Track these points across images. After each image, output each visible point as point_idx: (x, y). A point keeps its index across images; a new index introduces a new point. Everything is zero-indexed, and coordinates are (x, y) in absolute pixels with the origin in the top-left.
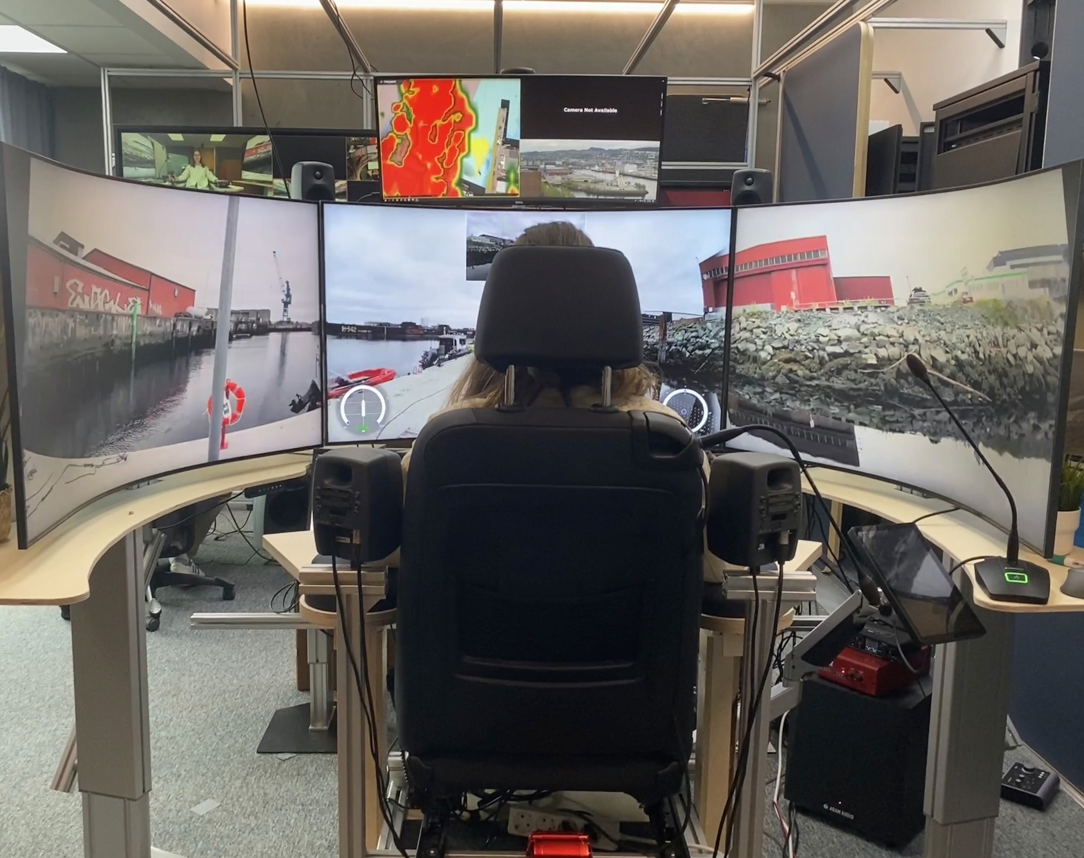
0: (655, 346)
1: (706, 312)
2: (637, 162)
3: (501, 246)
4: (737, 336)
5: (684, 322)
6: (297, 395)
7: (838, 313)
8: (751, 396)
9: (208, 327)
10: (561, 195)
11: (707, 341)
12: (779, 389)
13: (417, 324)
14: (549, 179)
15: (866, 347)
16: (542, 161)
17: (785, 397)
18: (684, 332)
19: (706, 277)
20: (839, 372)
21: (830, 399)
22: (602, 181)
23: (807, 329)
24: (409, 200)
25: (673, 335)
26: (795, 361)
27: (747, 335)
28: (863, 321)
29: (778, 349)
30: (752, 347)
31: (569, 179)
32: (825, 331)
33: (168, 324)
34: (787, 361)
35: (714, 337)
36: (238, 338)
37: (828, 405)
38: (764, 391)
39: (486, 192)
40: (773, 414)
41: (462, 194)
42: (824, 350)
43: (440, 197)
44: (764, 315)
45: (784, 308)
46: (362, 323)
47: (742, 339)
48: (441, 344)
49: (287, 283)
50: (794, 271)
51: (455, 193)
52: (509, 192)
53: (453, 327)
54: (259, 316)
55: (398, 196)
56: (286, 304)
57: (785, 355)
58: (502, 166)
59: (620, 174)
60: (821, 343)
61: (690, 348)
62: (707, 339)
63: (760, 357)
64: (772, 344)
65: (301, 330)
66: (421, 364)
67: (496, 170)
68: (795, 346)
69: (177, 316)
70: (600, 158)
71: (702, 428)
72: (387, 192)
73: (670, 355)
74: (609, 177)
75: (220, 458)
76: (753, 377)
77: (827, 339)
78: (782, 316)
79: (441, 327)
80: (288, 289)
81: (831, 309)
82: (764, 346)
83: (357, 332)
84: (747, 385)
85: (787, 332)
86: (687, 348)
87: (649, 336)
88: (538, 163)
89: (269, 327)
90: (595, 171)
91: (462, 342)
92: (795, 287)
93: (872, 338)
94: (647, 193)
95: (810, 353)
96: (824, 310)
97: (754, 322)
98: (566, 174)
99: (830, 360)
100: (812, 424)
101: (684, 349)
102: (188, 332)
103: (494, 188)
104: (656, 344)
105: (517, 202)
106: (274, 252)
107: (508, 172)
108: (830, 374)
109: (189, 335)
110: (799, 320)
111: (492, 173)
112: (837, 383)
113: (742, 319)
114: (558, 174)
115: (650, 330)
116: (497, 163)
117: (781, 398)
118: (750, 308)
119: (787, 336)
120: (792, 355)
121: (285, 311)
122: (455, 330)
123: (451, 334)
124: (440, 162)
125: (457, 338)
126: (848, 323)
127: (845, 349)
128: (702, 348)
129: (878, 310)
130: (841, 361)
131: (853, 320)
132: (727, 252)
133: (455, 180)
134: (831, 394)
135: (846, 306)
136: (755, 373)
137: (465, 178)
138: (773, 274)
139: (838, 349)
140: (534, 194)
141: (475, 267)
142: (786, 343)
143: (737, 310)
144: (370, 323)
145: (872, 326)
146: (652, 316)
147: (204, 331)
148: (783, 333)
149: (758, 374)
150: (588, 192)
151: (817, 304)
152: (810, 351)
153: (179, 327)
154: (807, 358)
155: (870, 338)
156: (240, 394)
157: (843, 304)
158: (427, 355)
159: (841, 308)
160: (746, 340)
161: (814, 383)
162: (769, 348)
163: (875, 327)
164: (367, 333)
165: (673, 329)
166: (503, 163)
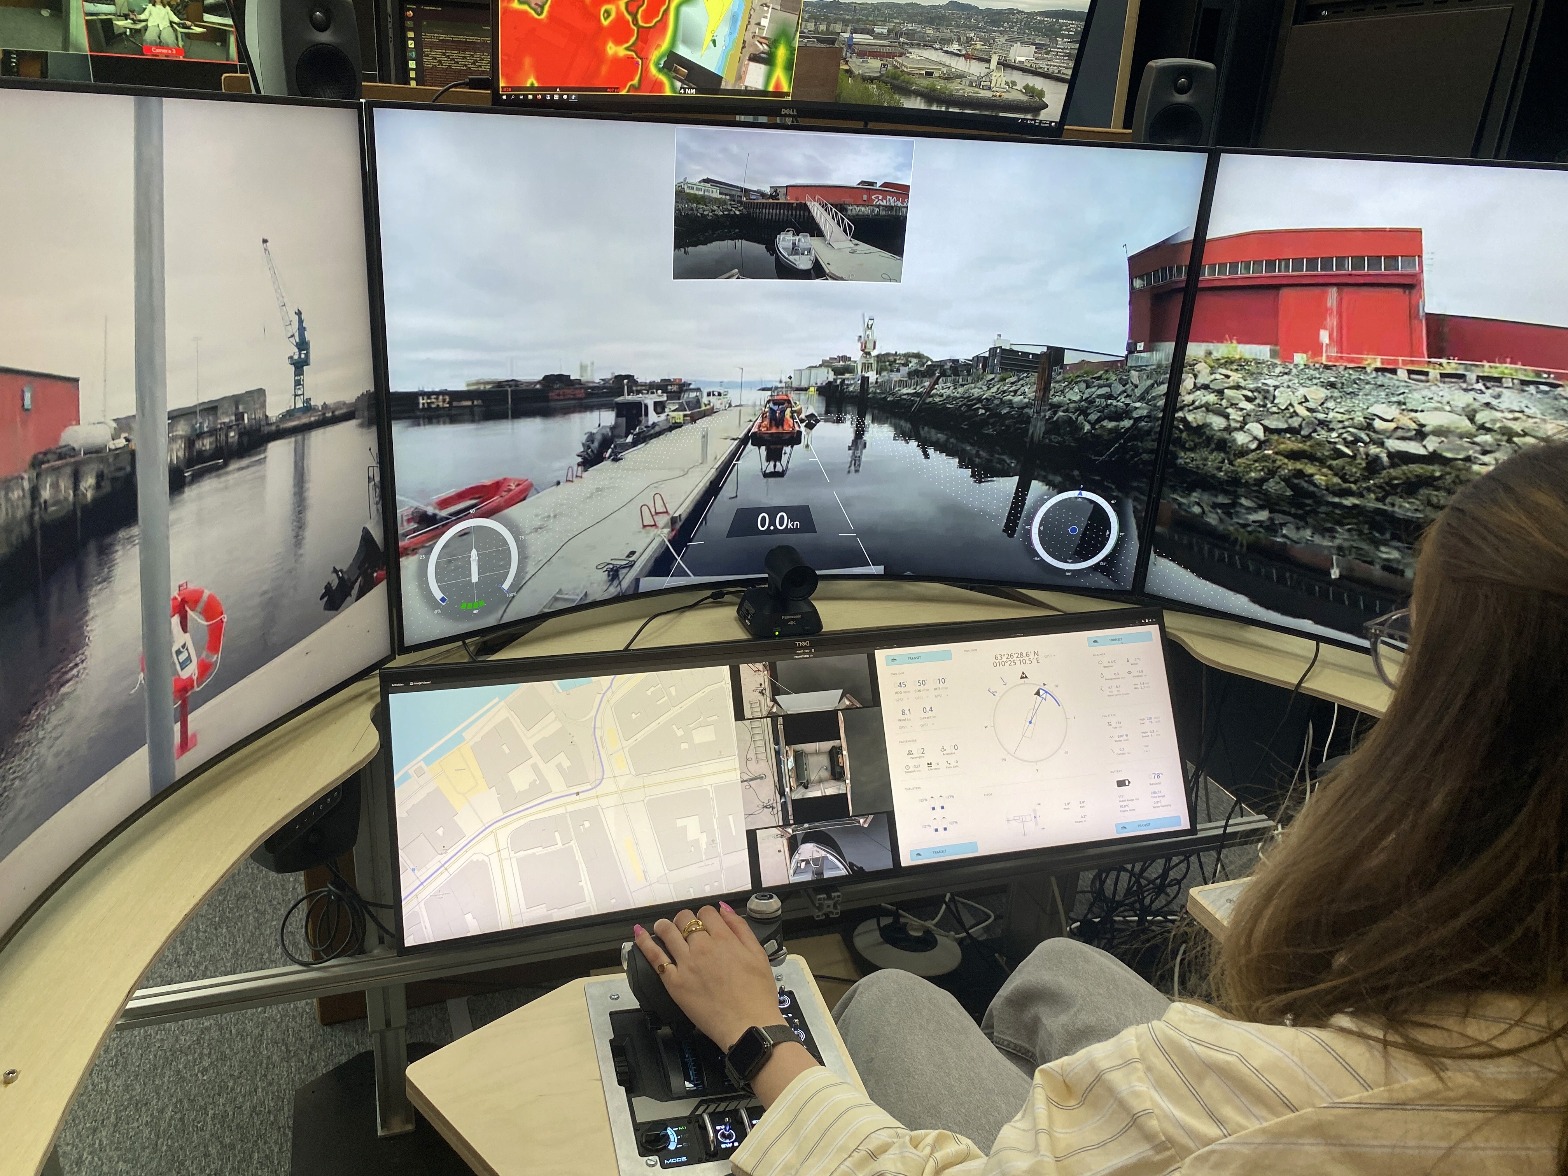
0: (1026, 410)
1: (1131, 349)
2: (1037, 41)
3: (741, 202)
4: (1188, 399)
5: (1086, 368)
6: (335, 571)
7: (1427, 381)
8: (1206, 509)
9: (121, 469)
10: (874, 101)
11: (1127, 405)
12: (1267, 502)
13: (572, 378)
14: (857, 65)
15: (1485, 453)
16: (846, 23)
17: (1279, 518)
18: (1083, 385)
19: (1138, 284)
20: (1411, 487)
21: (1382, 534)
22: (961, 76)
23: (1348, 403)
24: (556, 97)
25: (1062, 391)
26: (1311, 458)
27: (1212, 398)
28: (1487, 404)
29: (1278, 431)
30: (1218, 423)
31: (897, 68)
32: (1391, 412)
33: (16, 494)
34: (1293, 455)
35: (1141, 399)
36: (198, 477)
37: (1377, 544)
38: (1235, 504)
39: (724, 86)
40: (1248, 546)
41: (669, 88)
42: (1381, 444)
43: (624, 92)
44: (1253, 367)
45: (1300, 358)
46: (460, 386)
47: (1197, 404)
48: (618, 416)
49: (299, 313)
50: (1334, 291)
51: (659, 85)
52: (771, 88)
53: (641, 378)
54: (241, 409)
55: (532, 88)
56: (299, 365)
57: (1290, 444)
58: (762, 28)
59: (999, 63)
60: (1375, 431)
61: (1093, 417)
62: (1128, 401)
63: (1234, 440)
64: (1264, 422)
65: (335, 420)
66: (580, 460)
67: (749, 35)
68: (1315, 431)
69: (36, 463)
70: (964, 25)
71: (1103, 560)
72: (507, 77)
73: (1054, 427)
74: (976, 69)
75: (179, 774)
76: (1213, 476)
77: (1393, 425)
78: (1294, 371)
79: (619, 379)
80: (302, 329)
81: (1410, 372)
82: (1245, 423)
83: (451, 407)
84: (1199, 491)
85: (1300, 403)
86: (1086, 415)
87: (1015, 392)
88: (838, 27)
89: (266, 429)
90: (952, 53)
91: (660, 407)
92: (1332, 321)
93: (1505, 438)
94: (1046, 106)
95: (1348, 447)
96: (1394, 371)
97: (1228, 377)
98: (891, 55)
99: (1393, 465)
100: (1335, 573)
101: (1081, 418)
102: (71, 498)
103: (740, 77)
104: (1027, 406)
105: (784, 111)
106: (265, 241)
107: (773, 44)
108: (1388, 490)
109: (74, 503)
110: (1332, 385)
111: (741, 45)
112: (1400, 507)
113: (1201, 367)
114: (875, 55)
115: (1019, 380)
116: (753, 22)
117: (1271, 519)
118: (1222, 350)
119: (1302, 411)
120: (1305, 447)
121: (298, 383)
122: (645, 385)
123: (638, 392)
124: (629, 13)
125: (649, 400)
126: (1448, 403)
127: (1431, 449)
128: (1118, 416)
129: (1532, 389)
130: (1417, 469)
131: (1462, 399)
132: (1190, 236)
133: (657, 55)
134: (1387, 525)
135: (1448, 370)
136: (1220, 469)
137: (683, 51)
138: (1284, 292)
139: (1414, 448)
140: (817, 95)
141: (690, 249)
142: (1295, 422)
143: (1195, 350)
144: (478, 383)
145: (1510, 416)
146: (1026, 354)
147: (114, 480)
148: (1291, 404)
149: (1226, 472)
150: (929, 96)
151: (1379, 358)
152: (1347, 443)
153: (46, 494)
154: (1340, 454)
155: (1499, 437)
156: (212, 610)
157: (1441, 365)
158: (593, 442)
159: (1434, 373)
160: (1208, 408)
161: (1349, 501)
162: (1257, 430)
163: (1516, 419)
164: (473, 406)
165: (1064, 380)
166: (765, 22)
